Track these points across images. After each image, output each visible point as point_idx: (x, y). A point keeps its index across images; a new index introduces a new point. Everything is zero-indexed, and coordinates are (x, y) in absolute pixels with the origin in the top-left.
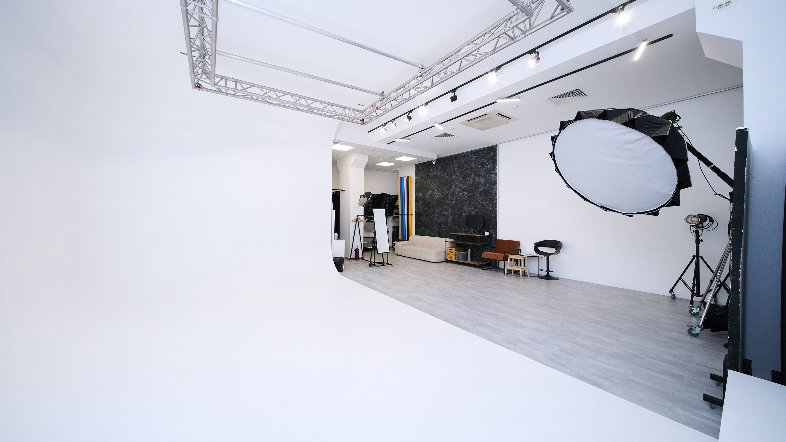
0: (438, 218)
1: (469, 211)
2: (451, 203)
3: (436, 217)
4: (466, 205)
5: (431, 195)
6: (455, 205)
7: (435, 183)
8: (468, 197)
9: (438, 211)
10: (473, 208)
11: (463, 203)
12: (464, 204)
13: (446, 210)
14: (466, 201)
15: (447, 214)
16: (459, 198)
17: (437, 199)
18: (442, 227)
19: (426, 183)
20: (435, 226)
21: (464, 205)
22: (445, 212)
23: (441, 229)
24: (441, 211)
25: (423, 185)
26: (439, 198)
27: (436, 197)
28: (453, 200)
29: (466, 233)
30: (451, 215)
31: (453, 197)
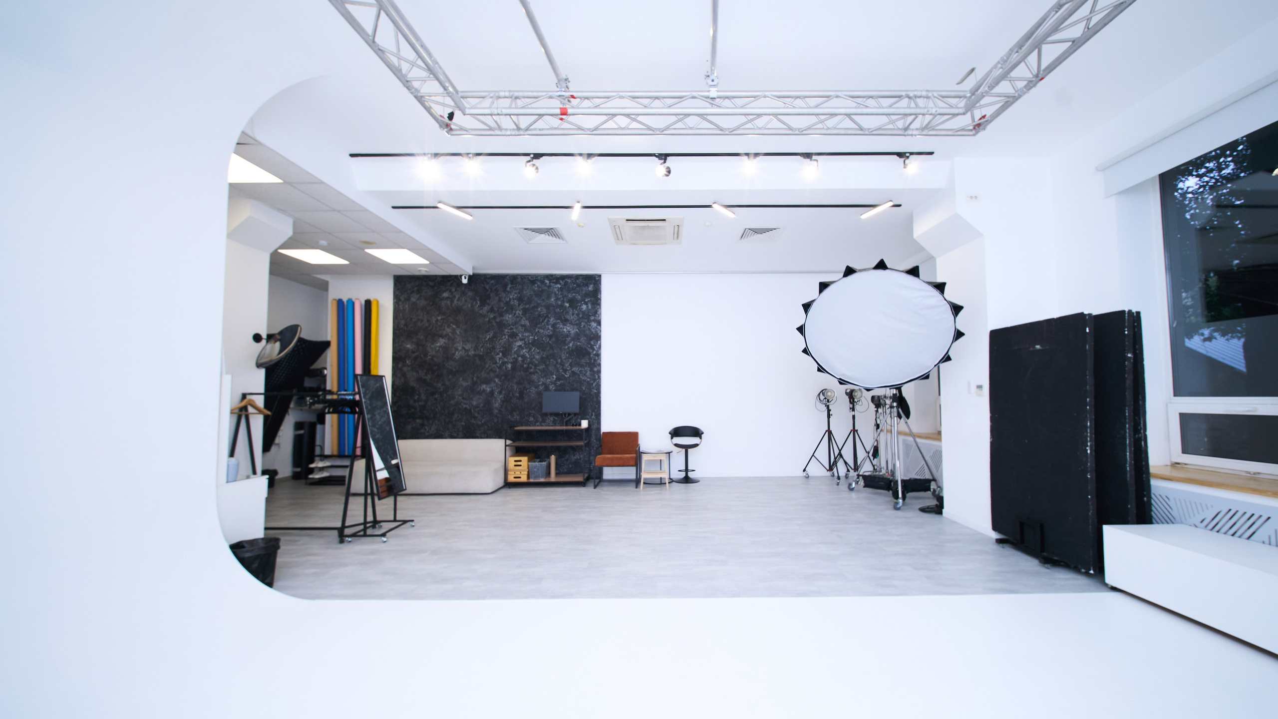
0: (463, 398)
1: (544, 384)
2: (500, 368)
3: (460, 395)
4: (537, 372)
5: (445, 349)
6: (510, 372)
7: (457, 323)
8: (542, 358)
9: (465, 384)
10: (553, 378)
11: (528, 368)
12: (532, 370)
13: (487, 382)
14: (536, 366)
15: (488, 390)
16: (520, 359)
17: (462, 357)
18: (475, 418)
19: (428, 321)
20: (456, 415)
21: (531, 373)
22: (484, 386)
23: (473, 421)
24: (475, 383)
25: (419, 324)
26: (468, 355)
27: (457, 355)
28: (504, 363)
29: (538, 426)
30: (500, 393)
31: (504, 355)
